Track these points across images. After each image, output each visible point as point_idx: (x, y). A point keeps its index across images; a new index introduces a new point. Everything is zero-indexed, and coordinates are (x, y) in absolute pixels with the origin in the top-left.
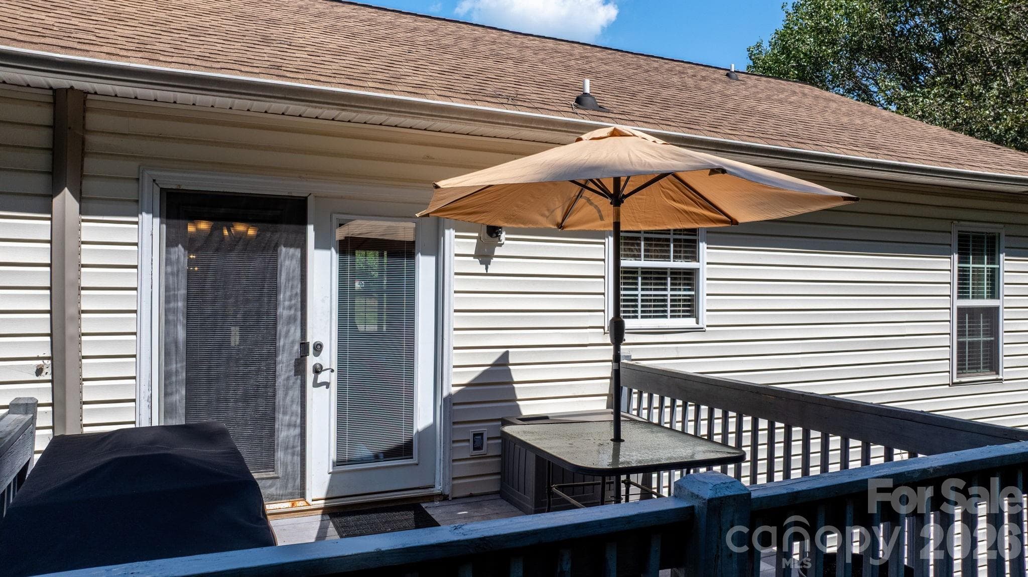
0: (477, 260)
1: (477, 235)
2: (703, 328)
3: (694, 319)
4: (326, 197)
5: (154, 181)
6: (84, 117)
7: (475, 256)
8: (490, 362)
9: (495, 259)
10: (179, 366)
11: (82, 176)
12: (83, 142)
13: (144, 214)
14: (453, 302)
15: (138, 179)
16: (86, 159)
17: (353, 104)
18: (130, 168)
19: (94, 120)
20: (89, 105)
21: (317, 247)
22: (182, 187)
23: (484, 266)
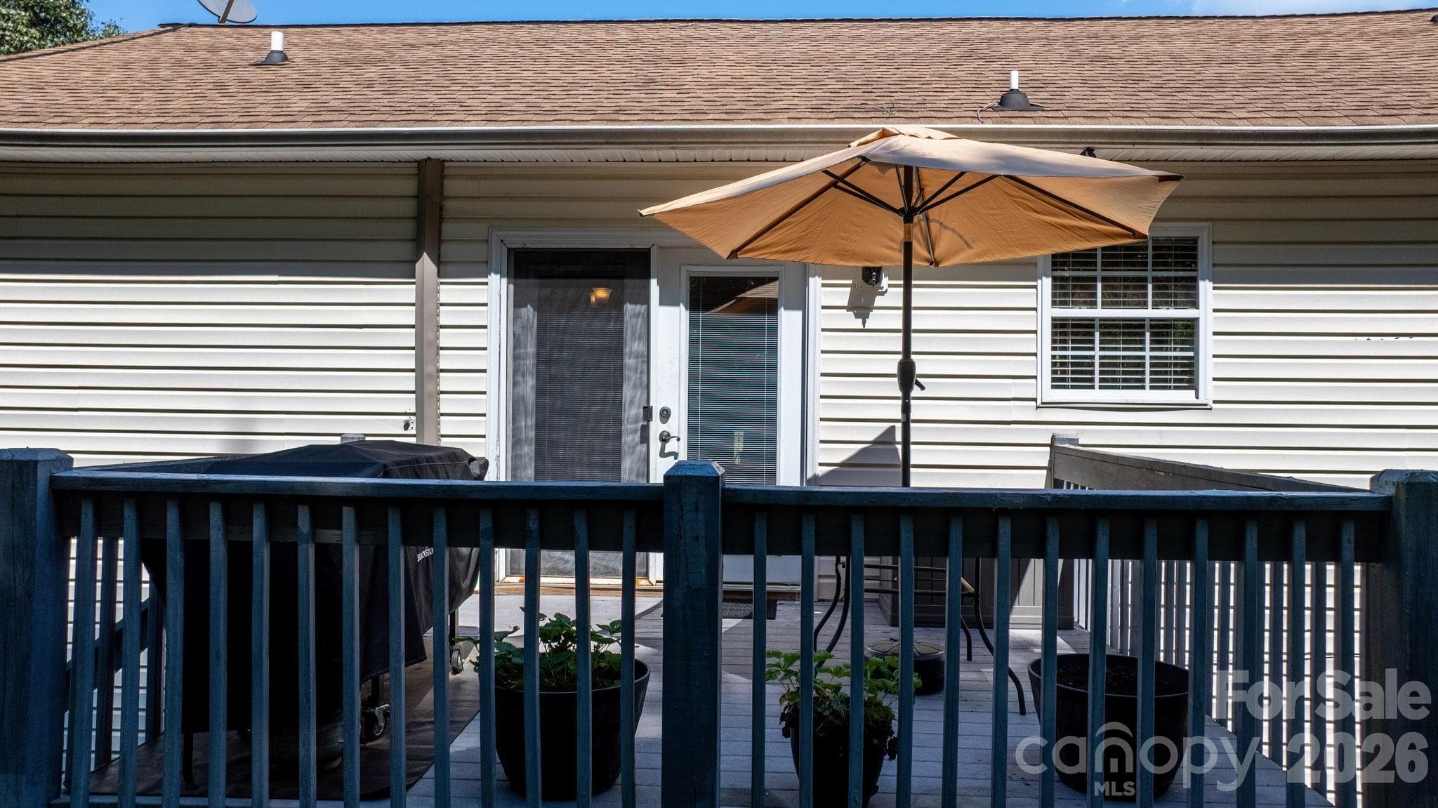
0: (851, 313)
1: (850, 282)
2: (1206, 405)
3: (1193, 392)
4: (671, 247)
5: (502, 241)
6: (442, 185)
7: (848, 308)
8: (871, 438)
9: (875, 311)
10: (528, 424)
11: (440, 241)
12: (441, 208)
13: (492, 274)
14: (819, 364)
15: (487, 241)
16: (443, 224)
17: (679, 140)
18: (480, 229)
19: (451, 187)
20: (446, 172)
21: (661, 303)
22: (528, 246)
23: (860, 320)
